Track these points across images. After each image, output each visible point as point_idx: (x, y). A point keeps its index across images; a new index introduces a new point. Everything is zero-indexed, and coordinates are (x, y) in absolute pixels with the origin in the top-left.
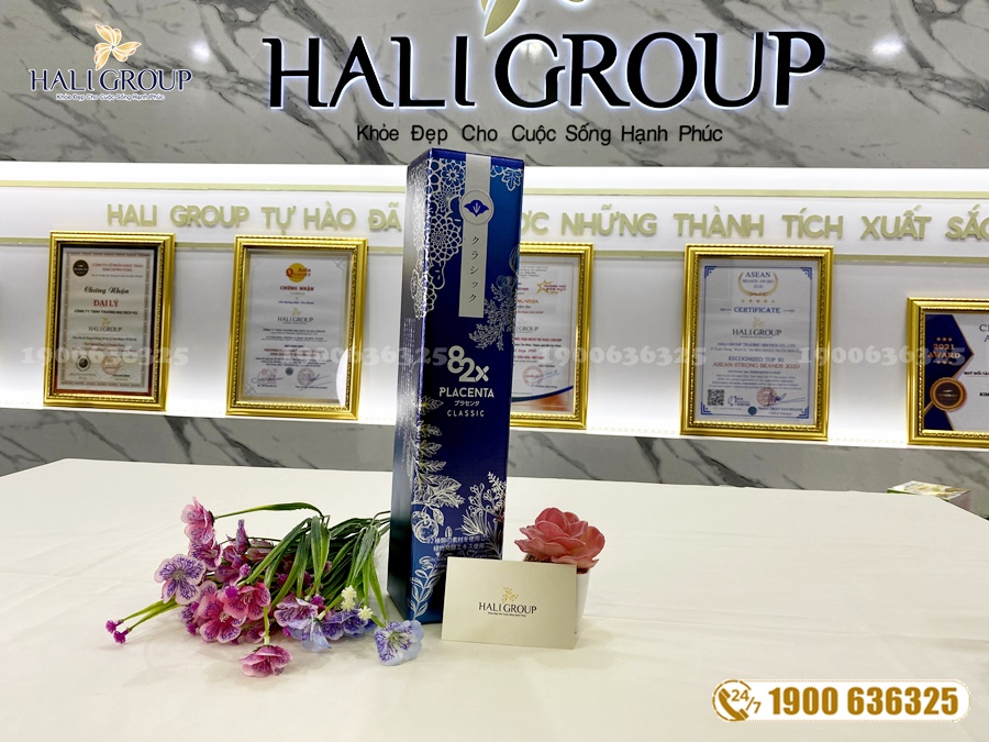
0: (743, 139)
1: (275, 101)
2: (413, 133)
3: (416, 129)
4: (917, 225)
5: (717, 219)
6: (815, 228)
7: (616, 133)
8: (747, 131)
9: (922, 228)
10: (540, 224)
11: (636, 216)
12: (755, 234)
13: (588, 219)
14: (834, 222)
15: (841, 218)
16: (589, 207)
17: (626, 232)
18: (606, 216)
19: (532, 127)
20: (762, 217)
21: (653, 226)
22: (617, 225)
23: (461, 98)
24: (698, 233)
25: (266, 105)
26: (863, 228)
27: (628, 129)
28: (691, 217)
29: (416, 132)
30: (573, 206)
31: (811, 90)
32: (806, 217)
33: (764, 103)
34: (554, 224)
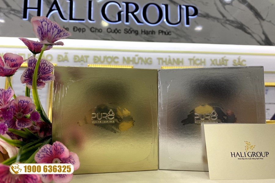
0: (177, 35)
1: (25, 17)
2: (74, 29)
3: (75, 28)
4: (225, 62)
5: (170, 60)
6: (198, 62)
7: (140, 32)
8: (178, 32)
9: (226, 63)
10: (116, 60)
11: (146, 58)
12: (181, 64)
13: (131, 59)
14: (203, 60)
15: (205, 60)
16: (132, 55)
17: (143, 63)
18: (137, 58)
19: (113, 29)
20: (182, 59)
21: (151, 61)
22: (140, 61)
23: (90, 19)
24: (164, 63)
25: (21, 18)
26: (211, 62)
27: (143, 30)
28: (162, 59)
29: (75, 29)
30: (126, 55)
31: (195, 22)
32: (195, 59)
33: (183, 25)
34: (120, 60)
